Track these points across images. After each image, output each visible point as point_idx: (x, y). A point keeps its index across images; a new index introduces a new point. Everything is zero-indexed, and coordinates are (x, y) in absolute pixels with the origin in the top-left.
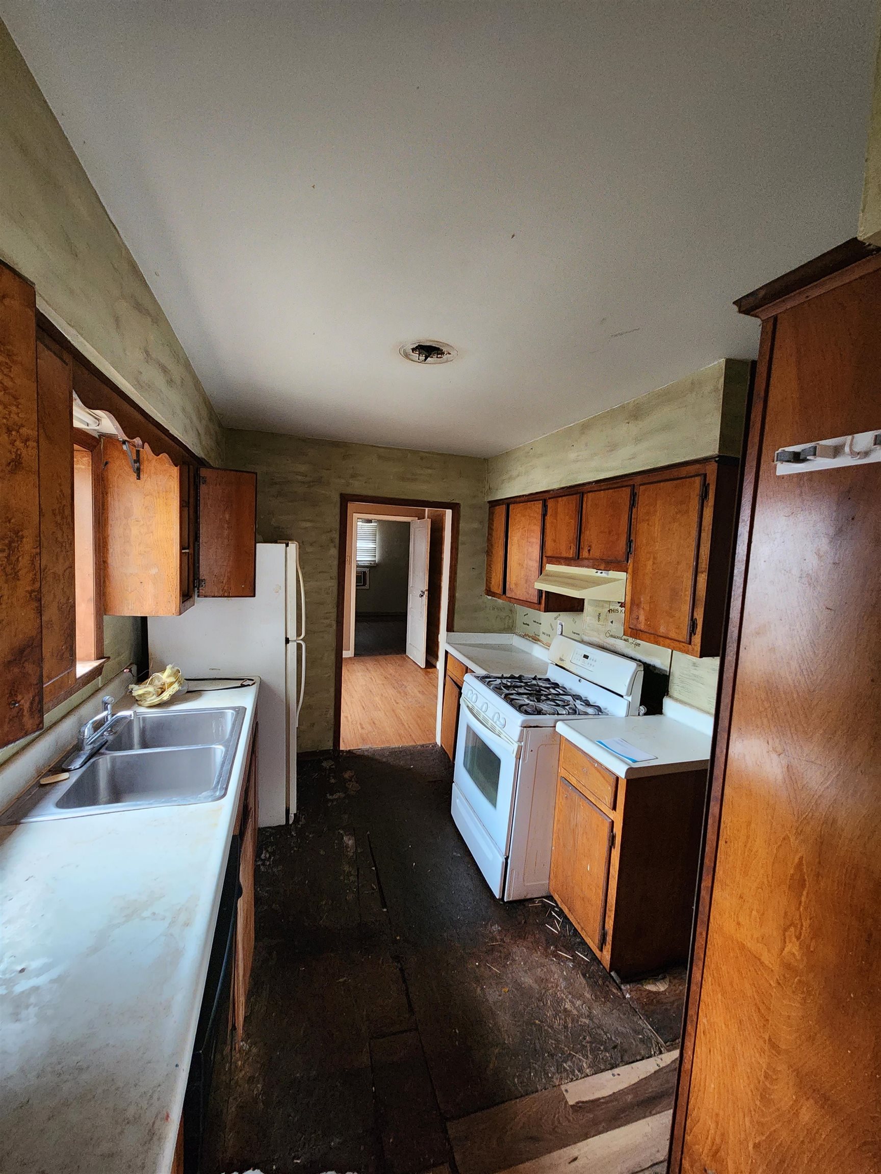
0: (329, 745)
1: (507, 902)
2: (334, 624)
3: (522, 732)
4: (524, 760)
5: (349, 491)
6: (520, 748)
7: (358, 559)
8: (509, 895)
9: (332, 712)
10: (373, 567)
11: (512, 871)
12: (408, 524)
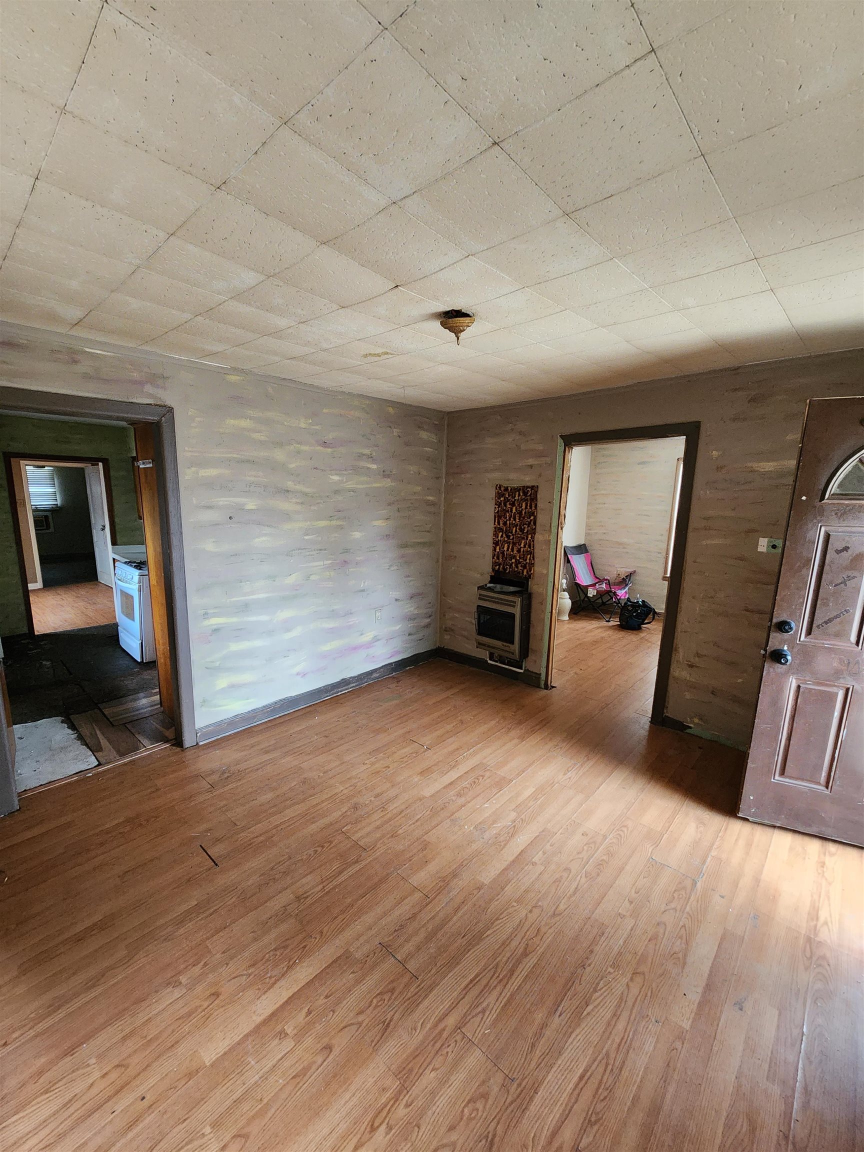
0: (25, 630)
1: (146, 663)
2: (14, 545)
3: (140, 578)
4: (143, 592)
5: (10, 449)
6: (140, 586)
7: (32, 504)
8: (146, 660)
9: (23, 608)
10: (55, 510)
11: (146, 647)
12: (83, 469)
